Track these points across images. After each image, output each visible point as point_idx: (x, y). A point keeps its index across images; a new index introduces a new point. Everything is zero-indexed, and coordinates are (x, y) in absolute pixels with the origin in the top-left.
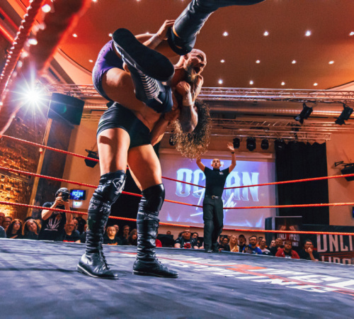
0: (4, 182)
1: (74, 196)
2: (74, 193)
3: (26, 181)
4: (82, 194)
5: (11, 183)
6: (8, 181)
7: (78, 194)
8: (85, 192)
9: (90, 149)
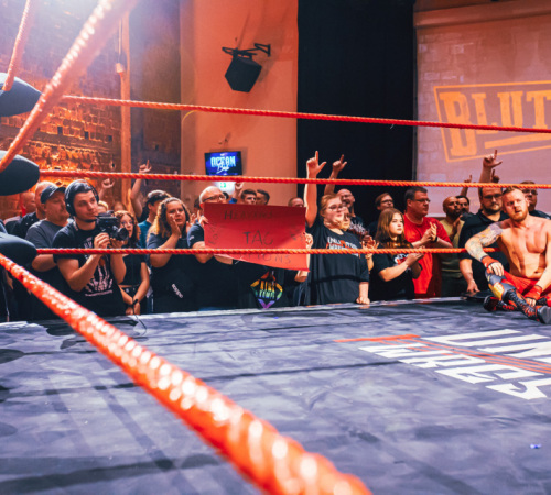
0: (60, 161)
1: (216, 168)
2: (214, 161)
3: (104, 150)
4: (232, 160)
5: (74, 160)
6: (67, 157)
7: (224, 162)
8: (238, 155)
9: (233, 46)
